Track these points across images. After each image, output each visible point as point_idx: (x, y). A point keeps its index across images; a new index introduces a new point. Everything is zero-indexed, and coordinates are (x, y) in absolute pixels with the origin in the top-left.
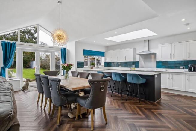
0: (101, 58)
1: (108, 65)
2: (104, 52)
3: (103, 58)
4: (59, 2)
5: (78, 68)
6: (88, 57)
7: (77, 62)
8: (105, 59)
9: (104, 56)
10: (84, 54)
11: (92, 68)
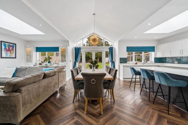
0: (151, 53)
1: (160, 60)
2: (154, 47)
3: (153, 53)
4: (93, 14)
5: (120, 63)
6: (134, 53)
7: (120, 58)
8: (156, 55)
9: (154, 51)
10: (127, 51)
11: (136, 64)
